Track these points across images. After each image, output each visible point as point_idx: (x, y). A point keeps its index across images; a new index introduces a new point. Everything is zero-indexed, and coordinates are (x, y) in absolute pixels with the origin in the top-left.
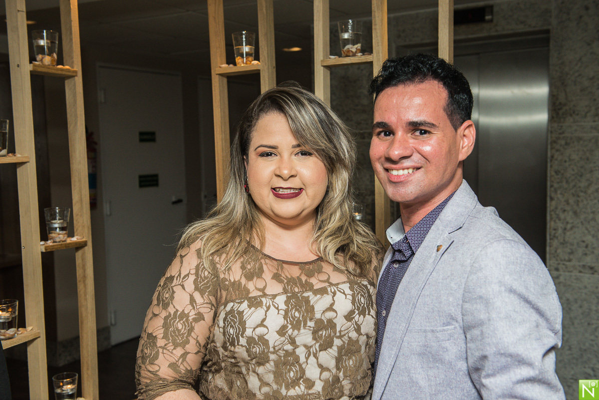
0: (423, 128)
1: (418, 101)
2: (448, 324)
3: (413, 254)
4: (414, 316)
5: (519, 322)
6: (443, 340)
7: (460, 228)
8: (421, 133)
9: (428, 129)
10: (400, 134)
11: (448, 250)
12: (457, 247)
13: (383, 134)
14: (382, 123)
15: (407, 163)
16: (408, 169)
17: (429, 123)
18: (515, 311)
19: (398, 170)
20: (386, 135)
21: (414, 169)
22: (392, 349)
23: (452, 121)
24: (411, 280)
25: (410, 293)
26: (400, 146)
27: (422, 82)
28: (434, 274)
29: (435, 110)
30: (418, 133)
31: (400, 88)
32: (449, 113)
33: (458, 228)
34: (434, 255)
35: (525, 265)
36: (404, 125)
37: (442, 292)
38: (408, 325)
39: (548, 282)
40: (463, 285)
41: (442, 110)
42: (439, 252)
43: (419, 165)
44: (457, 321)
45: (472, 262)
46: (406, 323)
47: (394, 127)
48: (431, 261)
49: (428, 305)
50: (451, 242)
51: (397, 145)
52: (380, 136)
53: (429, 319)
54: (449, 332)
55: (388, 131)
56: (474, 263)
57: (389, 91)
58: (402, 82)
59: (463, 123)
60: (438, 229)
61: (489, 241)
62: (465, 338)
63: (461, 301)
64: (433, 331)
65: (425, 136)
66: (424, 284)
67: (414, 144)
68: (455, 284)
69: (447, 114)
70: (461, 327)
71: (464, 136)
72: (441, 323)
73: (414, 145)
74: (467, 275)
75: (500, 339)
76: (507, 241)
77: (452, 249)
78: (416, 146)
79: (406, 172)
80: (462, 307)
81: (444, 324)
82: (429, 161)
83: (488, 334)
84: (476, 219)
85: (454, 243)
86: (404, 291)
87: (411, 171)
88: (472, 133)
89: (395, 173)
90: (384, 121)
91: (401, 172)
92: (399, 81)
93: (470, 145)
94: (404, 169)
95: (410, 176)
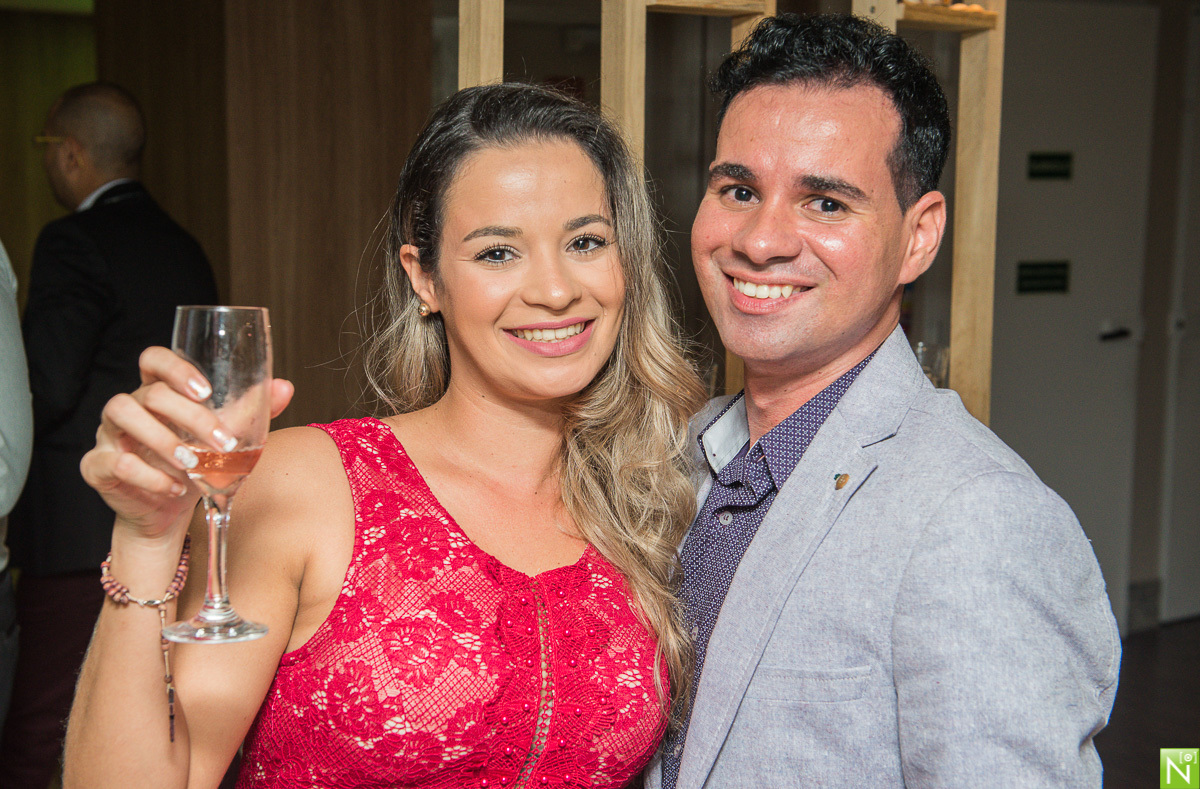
0: (834, 195)
1: (829, 129)
2: (859, 660)
3: (774, 490)
4: (774, 637)
5: (1034, 666)
6: (843, 699)
7: (891, 436)
8: (825, 208)
9: (844, 199)
10: (775, 199)
11: (862, 488)
12: (886, 482)
13: (732, 193)
14: (738, 167)
15: (778, 272)
16: (782, 285)
17: (849, 187)
18: (1023, 640)
19: (758, 284)
20: (739, 196)
21: (795, 287)
22: (718, 712)
23: (899, 188)
24: (771, 553)
25: (767, 583)
26: (774, 231)
27: (849, 87)
28: (829, 542)
29: (867, 158)
30: (817, 205)
31: (795, 92)
32: (897, 170)
33: (887, 435)
34: (828, 496)
35: (1046, 532)
36: (792, 182)
37: (847, 586)
38: (758, 658)
39: (1090, 572)
40: (900, 572)
41: (882, 160)
42: (841, 492)
43: (810, 281)
44: (878, 656)
45: (925, 521)
46: (755, 654)
47: (764, 181)
48: (821, 510)
49: (810, 613)
50: (871, 468)
51: (766, 226)
52: (725, 197)
53: (811, 645)
54: (858, 680)
55: (747, 186)
56: (929, 523)
57: (763, 93)
58: (802, 76)
59: (920, 197)
60: (837, 435)
61: (965, 474)
62: (894, 696)
63: (892, 610)
64: (820, 676)
65: (835, 214)
66: (804, 565)
67: (807, 229)
68: (881, 569)
69: (893, 172)
70: (887, 671)
71: (919, 226)
72: (843, 658)
73: (807, 234)
74: (910, 551)
75: (988, 703)
76: (1007, 477)
77: (873, 486)
78: (812, 237)
79: (776, 292)
80: (893, 625)
81: (848, 658)
82: (835, 275)
83: (961, 691)
84: (928, 417)
85: (876, 471)
86: (754, 576)
87: (787, 291)
88: (938, 222)
89: (749, 289)
90: (744, 164)
91: (763, 292)
92: (793, 75)
93: (929, 249)
94: (771, 284)
95: (784, 301)
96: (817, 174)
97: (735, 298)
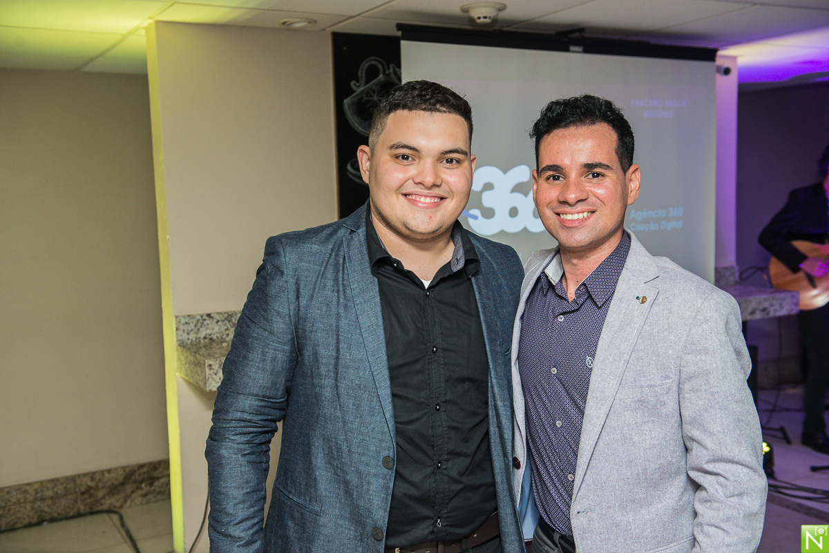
0: (597, 170)
7: (657, 277)
8: (594, 177)
9: (603, 171)
10: (573, 177)
11: (655, 302)
12: (667, 298)
13: (551, 178)
14: (554, 166)
15: (580, 207)
16: (583, 212)
19: (572, 214)
20: (555, 179)
21: (589, 212)
23: (622, 164)
24: (615, 336)
26: (576, 190)
27: (594, 124)
28: (647, 328)
29: (607, 152)
30: (591, 176)
31: (572, 130)
33: (655, 277)
34: (637, 307)
36: (579, 167)
37: (659, 345)
41: (614, 152)
42: (645, 304)
43: (595, 209)
45: (694, 314)
46: (618, 381)
47: (567, 169)
48: (636, 314)
50: (656, 293)
51: (573, 188)
52: (549, 181)
53: (643, 373)
55: (558, 174)
56: (696, 315)
57: (558, 133)
58: (574, 123)
59: (630, 166)
64: (651, 386)
65: (599, 179)
66: (636, 339)
67: (590, 186)
69: (618, 157)
71: (631, 179)
72: (659, 377)
73: (590, 188)
78: (592, 189)
79: (581, 216)
81: (662, 376)
82: (604, 204)
85: (659, 293)
86: (609, 347)
87: (585, 214)
88: (638, 178)
89: (569, 217)
90: (556, 164)
91: (576, 217)
92: (570, 123)
93: (637, 189)
94: (578, 213)
95: (584, 220)
96: (589, 162)
97: (563, 223)
